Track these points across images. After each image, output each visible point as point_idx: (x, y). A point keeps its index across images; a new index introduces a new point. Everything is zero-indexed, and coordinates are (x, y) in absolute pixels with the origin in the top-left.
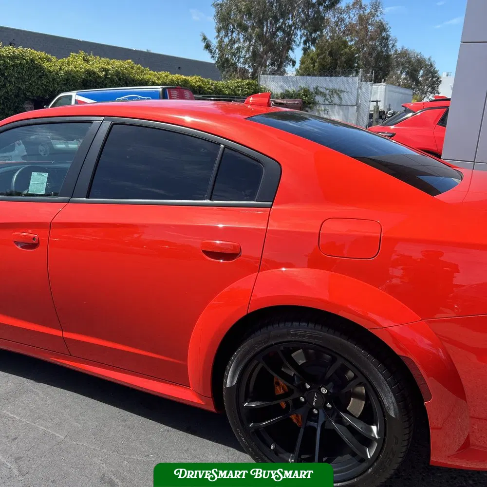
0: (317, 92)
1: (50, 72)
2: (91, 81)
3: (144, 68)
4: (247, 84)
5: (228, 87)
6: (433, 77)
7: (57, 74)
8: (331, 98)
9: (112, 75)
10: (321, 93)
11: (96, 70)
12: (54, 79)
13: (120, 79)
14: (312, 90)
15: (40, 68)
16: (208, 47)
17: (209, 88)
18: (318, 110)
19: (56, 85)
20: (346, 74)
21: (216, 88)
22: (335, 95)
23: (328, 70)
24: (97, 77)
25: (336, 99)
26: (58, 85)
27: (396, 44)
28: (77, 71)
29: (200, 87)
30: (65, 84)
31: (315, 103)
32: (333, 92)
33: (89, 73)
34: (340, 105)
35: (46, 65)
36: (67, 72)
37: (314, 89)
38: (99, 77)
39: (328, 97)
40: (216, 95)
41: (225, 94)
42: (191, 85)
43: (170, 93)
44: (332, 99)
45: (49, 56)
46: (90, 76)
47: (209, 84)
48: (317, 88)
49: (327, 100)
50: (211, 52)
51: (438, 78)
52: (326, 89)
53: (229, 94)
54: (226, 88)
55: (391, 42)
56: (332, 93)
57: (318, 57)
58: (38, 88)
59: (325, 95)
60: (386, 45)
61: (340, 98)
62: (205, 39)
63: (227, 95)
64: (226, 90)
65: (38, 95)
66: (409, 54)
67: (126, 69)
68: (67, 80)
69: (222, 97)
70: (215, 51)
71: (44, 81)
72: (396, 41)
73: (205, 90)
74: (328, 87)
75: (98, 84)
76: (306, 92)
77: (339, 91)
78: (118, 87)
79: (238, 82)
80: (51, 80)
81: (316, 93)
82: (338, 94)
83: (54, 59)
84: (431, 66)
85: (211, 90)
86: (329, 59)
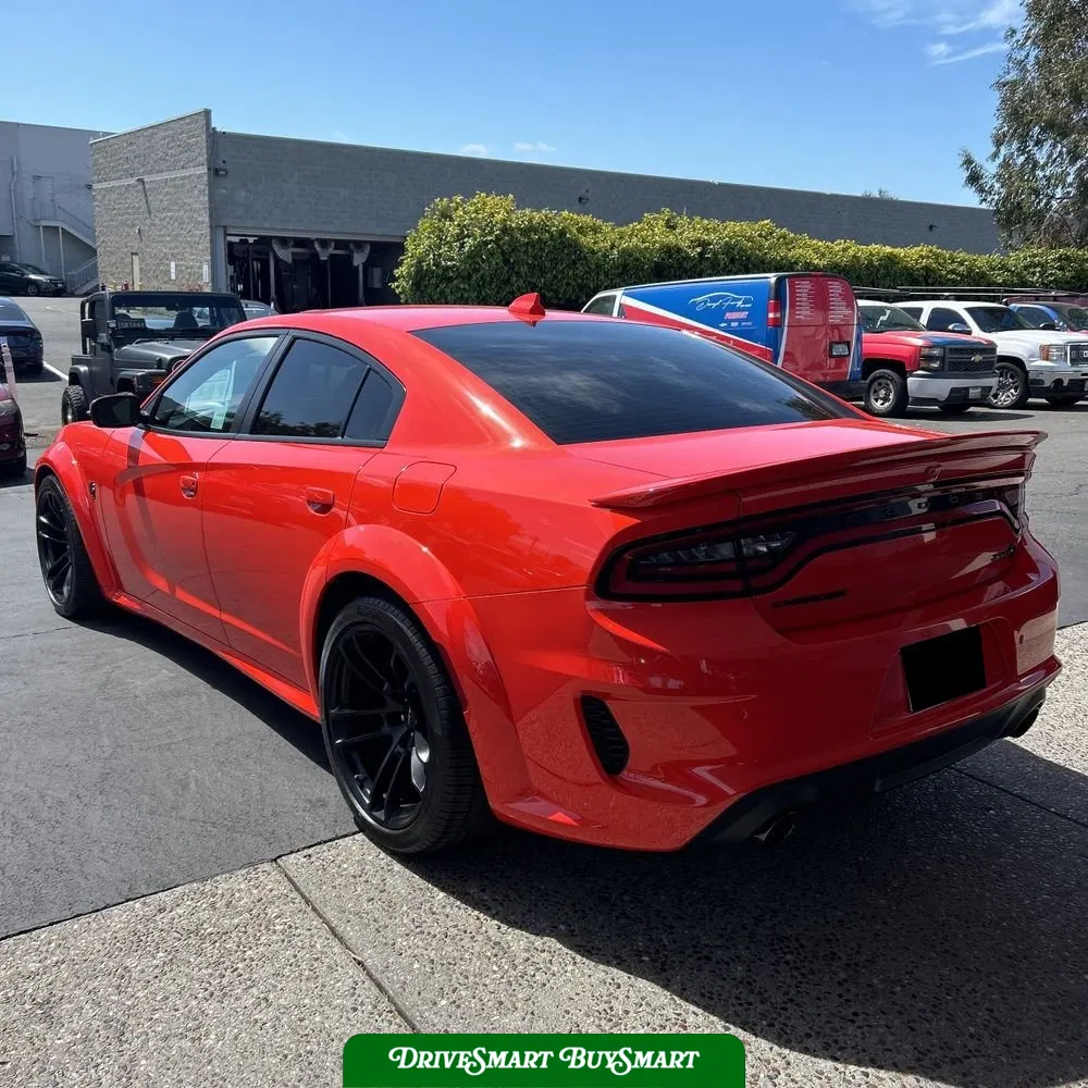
1: (593, 252)
2: (671, 266)
3: (796, 234)
5: (1004, 267)
7: (605, 256)
9: (715, 254)
11: (684, 245)
12: (598, 266)
13: (732, 260)
15: (574, 246)
16: (974, 179)
17: (953, 272)
19: (602, 277)
21: (970, 270)
24: (683, 258)
26: (606, 275)
28: (646, 248)
29: (926, 268)
30: (620, 275)
33: (670, 251)
35: (587, 240)
36: (625, 253)
38: (688, 258)
40: (969, 285)
41: (995, 284)
42: (906, 268)
45: (599, 222)
46: (670, 257)
47: (953, 262)
50: (981, 190)
53: (1005, 283)
54: (1000, 269)
58: (568, 284)
62: (968, 162)
63: (1000, 285)
64: (999, 275)
65: (568, 296)
67: (750, 239)
68: (625, 266)
69: (984, 291)
70: (992, 186)
71: (581, 269)
73: (941, 276)
75: (686, 271)
78: (728, 275)
80: (593, 266)
83: (607, 227)
85: (957, 274)
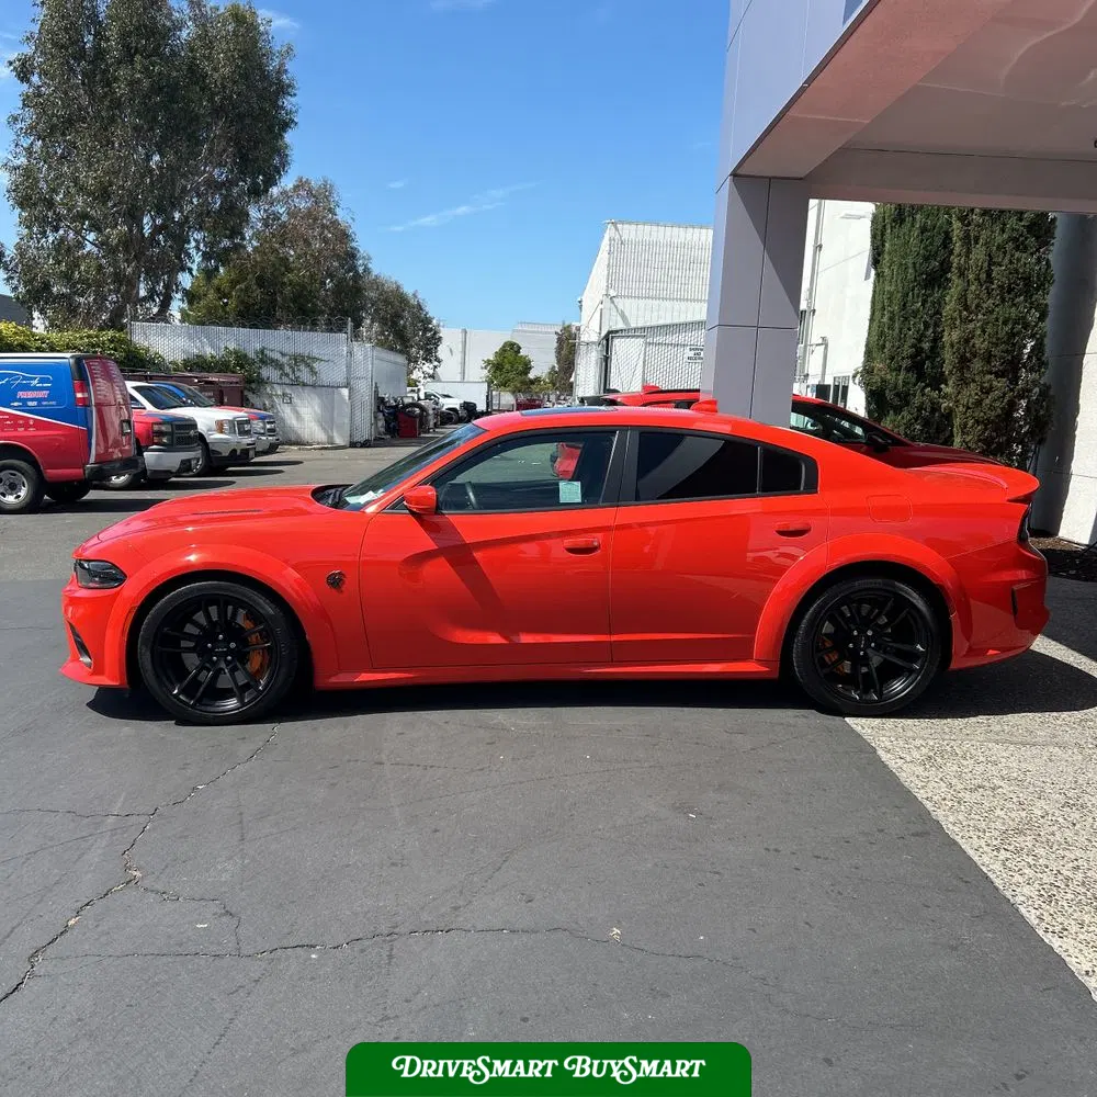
0: (264, 360)
4: (111, 341)
6: (426, 330)
8: (294, 372)
10: (272, 361)
14: (251, 355)
18: (270, 396)
20: (335, 327)
22: (302, 367)
23: (256, 315)
25: (305, 375)
27: (370, 266)
31: (262, 382)
32: (299, 360)
34: (313, 386)
37: (256, 353)
39: (287, 369)
43: (89, 366)
44: (298, 374)
48: (262, 352)
49: (287, 375)
51: (435, 333)
52: (283, 355)
55: (361, 262)
56: (296, 362)
57: (233, 287)
59: (279, 366)
60: (353, 268)
61: (313, 372)
66: (383, 285)
72: (369, 259)
74: (285, 350)
76: (241, 359)
77: (309, 357)
79: (89, 336)
81: (263, 362)
82: (308, 365)
84: (420, 307)
86: (257, 293)
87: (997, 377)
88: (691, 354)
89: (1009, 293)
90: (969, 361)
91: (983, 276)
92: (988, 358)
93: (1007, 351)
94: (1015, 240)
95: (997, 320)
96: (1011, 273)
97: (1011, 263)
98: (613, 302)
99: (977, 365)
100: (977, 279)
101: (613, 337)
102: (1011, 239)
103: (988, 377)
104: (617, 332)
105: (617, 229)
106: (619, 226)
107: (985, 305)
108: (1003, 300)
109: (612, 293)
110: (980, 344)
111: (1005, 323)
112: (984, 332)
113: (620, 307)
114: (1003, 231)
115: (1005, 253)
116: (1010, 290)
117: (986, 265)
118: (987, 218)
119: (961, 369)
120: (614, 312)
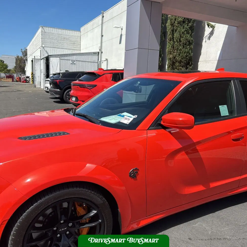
87: (182, 67)
88: (72, 62)
89: (185, 45)
90: (175, 63)
91: (178, 40)
92: (180, 62)
93: (185, 60)
94: (187, 31)
95: (183, 52)
96: (186, 40)
97: (186, 37)
98: (44, 48)
99: (177, 64)
100: (177, 41)
101: (50, 57)
102: (185, 31)
103: (180, 67)
104: (51, 56)
105: (43, 28)
106: (44, 28)
107: (179, 48)
108: (184, 47)
109: (43, 46)
110: (178, 58)
111: (185, 53)
112: (179, 55)
113: (46, 50)
114: (183, 28)
115: (184, 34)
116: (186, 44)
117: (179, 37)
118: (179, 25)
119: (172, 65)
120: (44, 51)
